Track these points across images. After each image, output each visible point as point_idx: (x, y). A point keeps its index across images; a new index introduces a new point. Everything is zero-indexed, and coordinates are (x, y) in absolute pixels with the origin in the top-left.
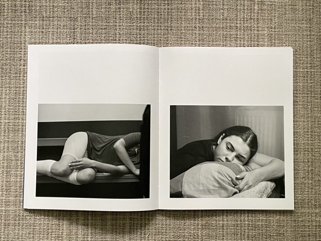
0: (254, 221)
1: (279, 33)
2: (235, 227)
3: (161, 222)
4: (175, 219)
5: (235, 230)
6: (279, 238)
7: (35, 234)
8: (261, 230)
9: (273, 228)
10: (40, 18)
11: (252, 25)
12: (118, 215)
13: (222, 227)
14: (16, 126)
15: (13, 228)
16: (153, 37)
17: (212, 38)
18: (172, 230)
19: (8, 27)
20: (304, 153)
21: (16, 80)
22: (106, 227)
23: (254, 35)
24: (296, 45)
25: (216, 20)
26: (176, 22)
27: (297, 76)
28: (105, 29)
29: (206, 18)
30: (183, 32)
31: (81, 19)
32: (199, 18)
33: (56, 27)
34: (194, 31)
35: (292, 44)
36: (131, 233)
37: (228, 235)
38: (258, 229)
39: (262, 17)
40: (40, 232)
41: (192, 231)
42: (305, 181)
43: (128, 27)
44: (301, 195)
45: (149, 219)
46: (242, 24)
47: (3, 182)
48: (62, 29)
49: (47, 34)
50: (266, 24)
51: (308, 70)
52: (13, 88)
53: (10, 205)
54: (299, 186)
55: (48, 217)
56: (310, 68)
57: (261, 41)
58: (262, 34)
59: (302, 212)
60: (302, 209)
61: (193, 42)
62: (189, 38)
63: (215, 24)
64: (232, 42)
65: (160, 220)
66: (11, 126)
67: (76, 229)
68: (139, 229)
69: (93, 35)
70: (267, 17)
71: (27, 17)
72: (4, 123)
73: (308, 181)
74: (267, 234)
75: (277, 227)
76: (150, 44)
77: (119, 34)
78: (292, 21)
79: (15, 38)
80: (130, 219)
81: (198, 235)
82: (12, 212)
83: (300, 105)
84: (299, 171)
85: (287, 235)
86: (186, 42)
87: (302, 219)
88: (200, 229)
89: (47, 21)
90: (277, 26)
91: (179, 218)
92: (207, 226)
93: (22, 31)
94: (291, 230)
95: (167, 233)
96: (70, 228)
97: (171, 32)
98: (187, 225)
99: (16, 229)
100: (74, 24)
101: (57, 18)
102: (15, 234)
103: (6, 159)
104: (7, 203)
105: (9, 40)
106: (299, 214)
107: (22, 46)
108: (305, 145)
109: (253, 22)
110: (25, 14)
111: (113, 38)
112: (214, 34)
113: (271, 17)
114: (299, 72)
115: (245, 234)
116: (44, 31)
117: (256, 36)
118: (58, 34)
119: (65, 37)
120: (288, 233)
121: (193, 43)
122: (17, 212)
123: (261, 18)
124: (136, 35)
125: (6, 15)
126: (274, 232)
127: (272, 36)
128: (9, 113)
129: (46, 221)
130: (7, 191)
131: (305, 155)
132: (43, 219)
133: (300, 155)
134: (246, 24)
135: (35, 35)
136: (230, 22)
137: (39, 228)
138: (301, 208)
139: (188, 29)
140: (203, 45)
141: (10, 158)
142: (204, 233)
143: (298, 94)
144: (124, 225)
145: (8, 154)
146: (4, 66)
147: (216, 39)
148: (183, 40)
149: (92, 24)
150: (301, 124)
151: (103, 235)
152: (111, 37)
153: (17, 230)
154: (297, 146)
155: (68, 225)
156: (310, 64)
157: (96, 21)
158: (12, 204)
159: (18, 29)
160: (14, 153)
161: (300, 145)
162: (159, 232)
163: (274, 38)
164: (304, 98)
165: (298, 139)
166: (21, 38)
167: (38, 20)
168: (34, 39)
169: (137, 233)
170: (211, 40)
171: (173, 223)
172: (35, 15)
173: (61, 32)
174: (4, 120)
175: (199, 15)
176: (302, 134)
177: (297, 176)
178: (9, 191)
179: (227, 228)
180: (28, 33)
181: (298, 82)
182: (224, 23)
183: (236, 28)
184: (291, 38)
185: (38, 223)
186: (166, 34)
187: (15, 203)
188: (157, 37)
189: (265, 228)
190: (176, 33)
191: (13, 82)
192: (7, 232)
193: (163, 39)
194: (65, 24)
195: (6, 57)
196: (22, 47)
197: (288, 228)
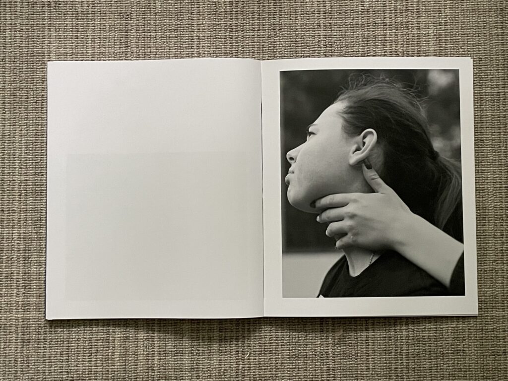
0: (417, 331)
1: (453, 32)
2: (387, 341)
3: (269, 334)
4: (290, 330)
5: (386, 345)
6: (457, 357)
7: (70, 355)
8: (427, 345)
9: (447, 342)
10: (72, 14)
11: (409, 20)
12: (201, 324)
13: (366, 340)
14: (38, 185)
15: (36, 345)
16: (252, 42)
17: (346, 42)
18: (286, 346)
19: (22, 29)
20: (495, 223)
21: (37, 113)
22: (182, 343)
23: (412, 36)
24: (479, 51)
25: (351, 13)
26: (287, 18)
27: (482, 101)
28: (175, 30)
29: (336, 10)
30: (299, 34)
31: (136, 16)
32: (324, 11)
33: (99, 29)
34: (316, 32)
35: (473, 49)
36: (221, 352)
37: (375, 354)
38: (423, 344)
39: (425, 7)
40: (78, 352)
41: (318, 347)
42: (498, 266)
43: (212, 27)
44: (491, 289)
45: (249, 330)
46: (393, 18)
47: (19, 273)
48: (107, 31)
49: (84, 39)
50: (432, 17)
51: (499, 89)
52: (32, 125)
53: (31, 310)
54: (488, 274)
55: (90, 327)
56: (502, 87)
57: (424, 45)
58: (425, 34)
59: (493, 316)
60: (493, 311)
61: (316, 49)
62: (308, 42)
63: (350, 20)
64: (378, 48)
65: (266, 330)
66: (29, 185)
67: (134, 347)
68: (234, 345)
69: (156, 40)
70: (432, 8)
71: (52, 13)
72: (19, 182)
73: (502, 267)
74: (437, 351)
75: (453, 341)
76: (246, 53)
77: (197, 37)
78: (473, 12)
79: (35, 47)
80: (220, 329)
81: (327, 354)
82: (34, 320)
83: (487, 145)
84: (487, 250)
85: (469, 353)
86: (304, 48)
87: (492, 328)
88: (331, 345)
89: (83, 19)
90: (449, 21)
91: (298, 327)
92: (342, 340)
93: (45, 36)
94: (477, 345)
95: (278, 351)
96: (124, 346)
97: (281, 33)
98: (311, 338)
99: (40, 347)
100: (126, 23)
101: (99, 15)
102: (39, 356)
103: (24, 238)
104: (26, 307)
105: (24, 50)
106: (487, 319)
107: (46, 59)
108: (496, 210)
109: (410, 15)
110: (49, 8)
111: (188, 45)
112: (348, 35)
113: (439, 6)
114: (486, 93)
115: (402, 352)
116: (79, 35)
117: (416, 38)
118: (102, 39)
119: (112, 43)
120: (472, 350)
121: (315, 51)
122: (42, 320)
123: (423, 9)
124: (224, 38)
125: (19, 11)
126: (448, 348)
127: (441, 36)
128: (26, 166)
129: (88, 334)
130: (25, 288)
131: (496, 226)
132: (83, 331)
133: (489, 225)
134: (399, 19)
135: (66, 42)
136: (374, 15)
137: (77, 345)
138: (491, 310)
139: (307, 29)
140: (331, 52)
141: (30, 237)
142: (336, 350)
143: (484, 129)
144: (210, 339)
145: (26, 230)
146: (18, 91)
147: (352, 43)
148: (299, 45)
149: (155, 23)
150: (489, 176)
151: (177, 356)
152: (185, 43)
153: (42, 350)
154: (484, 211)
155: (122, 341)
156: (503, 81)
157: (160, 18)
158: (33, 309)
159: (38, 32)
160: (36, 229)
161: (489, 210)
162: (266, 350)
163: (445, 40)
164: (494, 135)
165: (485, 200)
166: (43, 47)
167: (69, 18)
168: (64, 48)
169: (231, 352)
170: (344, 45)
171: (287, 335)
172: (64, 11)
173: (106, 36)
174: (19, 177)
175: (325, 6)
176: (491, 192)
177: (484, 258)
178: (29, 288)
179: (374, 343)
180: (54, 39)
181: (485, 109)
182: (365, 18)
183: (384, 26)
184: (471, 40)
185: (75, 338)
186: (272, 37)
187: (39, 306)
188: (258, 42)
189: (434, 341)
190: (287, 34)
191: (31, 117)
192: (27, 352)
193: (267, 44)
194: (113, 24)
195: (21, 78)
196: (45, 61)
197: (470, 341)
